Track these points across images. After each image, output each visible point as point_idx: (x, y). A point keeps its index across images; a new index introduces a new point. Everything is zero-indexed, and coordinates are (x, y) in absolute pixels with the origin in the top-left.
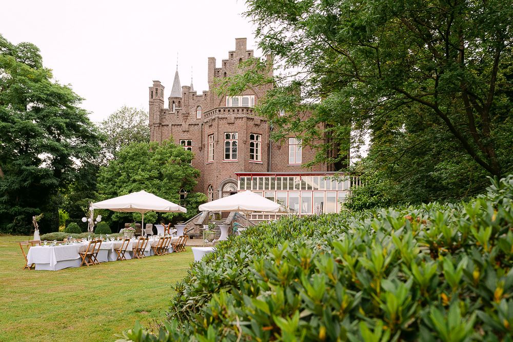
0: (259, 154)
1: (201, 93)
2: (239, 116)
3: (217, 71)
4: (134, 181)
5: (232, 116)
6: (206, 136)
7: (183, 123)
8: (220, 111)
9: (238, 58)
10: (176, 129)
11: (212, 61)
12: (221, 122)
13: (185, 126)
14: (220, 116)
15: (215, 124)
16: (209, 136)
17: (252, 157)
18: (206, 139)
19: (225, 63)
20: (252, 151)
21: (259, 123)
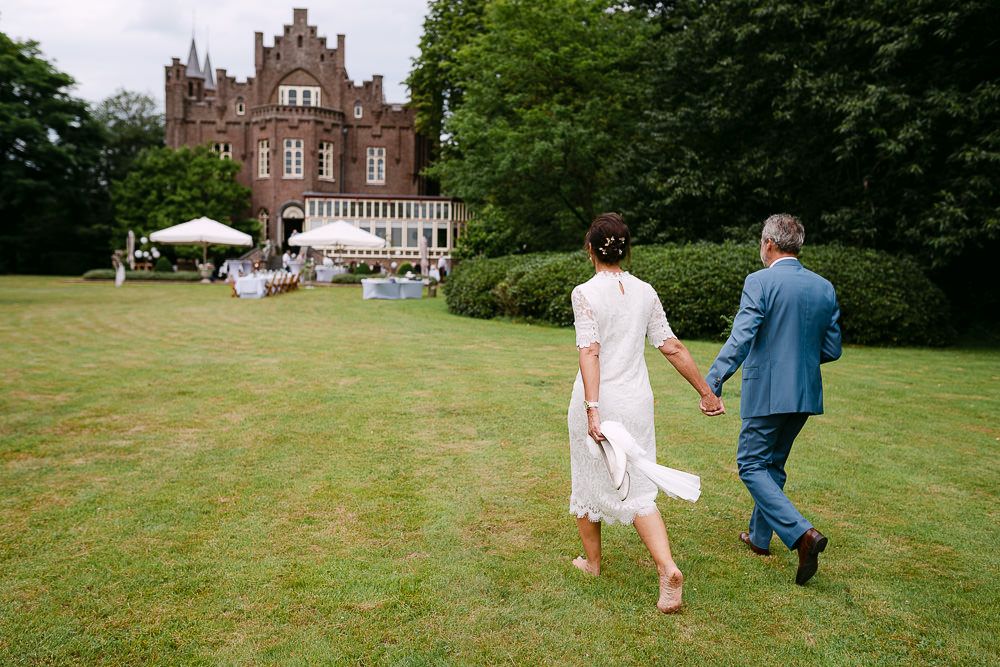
0: (331, 169)
1: (245, 81)
2: (304, 117)
3: (267, 51)
4: (172, 202)
5: (295, 117)
6: (255, 142)
7: (218, 120)
8: (278, 110)
9: (297, 35)
10: (206, 128)
11: (259, 36)
12: (280, 125)
13: (221, 124)
14: (279, 117)
15: (270, 126)
16: (259, 141)
17: (321, 172)
18: (255, 146)
19: (278, 40)
20: (321, 164)
21: (329, 127)
